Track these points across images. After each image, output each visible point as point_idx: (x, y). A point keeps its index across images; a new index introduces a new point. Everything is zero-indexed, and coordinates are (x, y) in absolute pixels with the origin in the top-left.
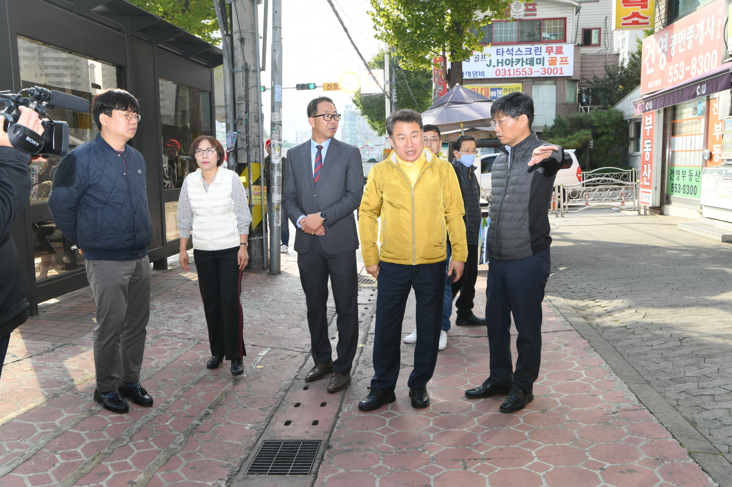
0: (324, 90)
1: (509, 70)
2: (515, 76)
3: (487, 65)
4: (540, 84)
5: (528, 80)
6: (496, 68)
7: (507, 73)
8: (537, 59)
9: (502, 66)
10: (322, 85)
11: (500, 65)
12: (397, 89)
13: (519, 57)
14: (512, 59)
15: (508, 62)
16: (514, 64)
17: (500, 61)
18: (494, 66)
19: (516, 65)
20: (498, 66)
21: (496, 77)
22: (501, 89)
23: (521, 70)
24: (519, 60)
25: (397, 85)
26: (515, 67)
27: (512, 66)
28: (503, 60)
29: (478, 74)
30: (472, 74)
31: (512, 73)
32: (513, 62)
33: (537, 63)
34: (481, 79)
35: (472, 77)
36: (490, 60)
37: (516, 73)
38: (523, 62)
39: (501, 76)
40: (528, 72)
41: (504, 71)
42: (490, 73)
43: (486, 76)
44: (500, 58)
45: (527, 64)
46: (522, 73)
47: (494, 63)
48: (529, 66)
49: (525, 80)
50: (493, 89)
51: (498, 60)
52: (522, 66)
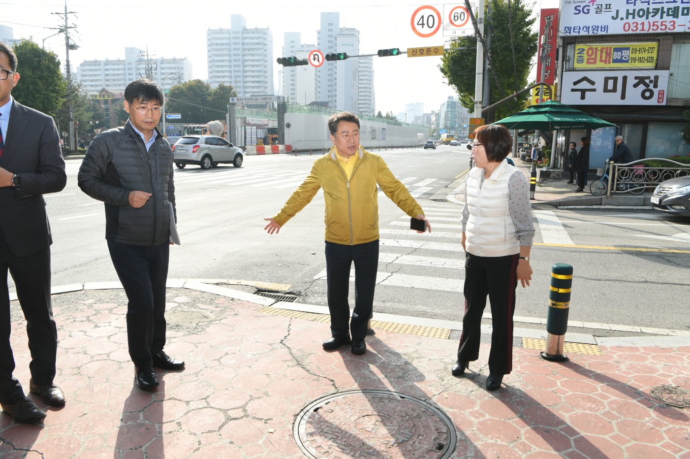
0: (409, 56)
1: (643, 24)
2: (651, 31)
3: (613, 18)
4: (684, 43)
5: (668, 37)
6: (625, 21)
7: (640, 27)
8: (683, 9)
9: (634, 18)
10: (407, 51)
11: (630, 17)
12: (492, 53)
13: (659, 6)
14: (648, 9)
15: (641, 13)
16: (650, 15)
17: (631, 11)
18: (622, 19)
19: (653, 16)
20: (627, 18)
21: (623, 32)
22: (628, 49)
23: (659, 24)
24: (658, 10)
25: (492, 48)
26: (651, 20)
27: (647, 18)
28: (634, 10)
29: (599, 29)
30: (591, 29)
31: (646, 27)
32: (648, 13)
33: (683, 14)
34: (602, 36)
35: (591, 33)
36: (618, 11)
37: (652, 27)
38: (663, 12)
39: (630, 32)
40: (669, 25)
41: (635, 24)
42: (616, 28)
43: (610, 32)
44: (631, 8)
45: (668, 15)
46: (660, 27)
47: (623, 14)
48: (671, 18)
49: (663, 37)
50: (616, 50)
51: (628, 11)
52: (662, 17)
